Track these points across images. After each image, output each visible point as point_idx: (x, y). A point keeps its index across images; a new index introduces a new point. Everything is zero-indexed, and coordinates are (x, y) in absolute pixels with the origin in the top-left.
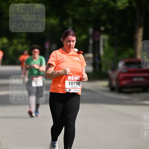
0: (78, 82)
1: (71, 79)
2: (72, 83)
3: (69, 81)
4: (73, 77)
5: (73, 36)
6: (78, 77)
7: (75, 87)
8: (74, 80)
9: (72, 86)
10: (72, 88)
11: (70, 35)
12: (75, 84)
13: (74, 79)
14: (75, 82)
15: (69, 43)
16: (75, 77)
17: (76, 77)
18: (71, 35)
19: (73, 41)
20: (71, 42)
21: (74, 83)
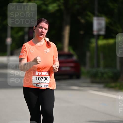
0: (46, 77)
1: (39, 74)
2: (39, 78)
3: (36, 77)
4: (41, 72)
5: (46, 23)
6: (46, 72)
7: (43, 82)
8: (42, 76)
9: (40, 81)
10: (39, 83)
11: (43, 22)
12: (43, 79)
13: (42, 74)
14: (43, 78)
15: (40, 30)
16: (42, 72)
17: (44, 72)
18: (45, 22)
19: (45, 29)
20: (44, 29)
21: (41, 78)
